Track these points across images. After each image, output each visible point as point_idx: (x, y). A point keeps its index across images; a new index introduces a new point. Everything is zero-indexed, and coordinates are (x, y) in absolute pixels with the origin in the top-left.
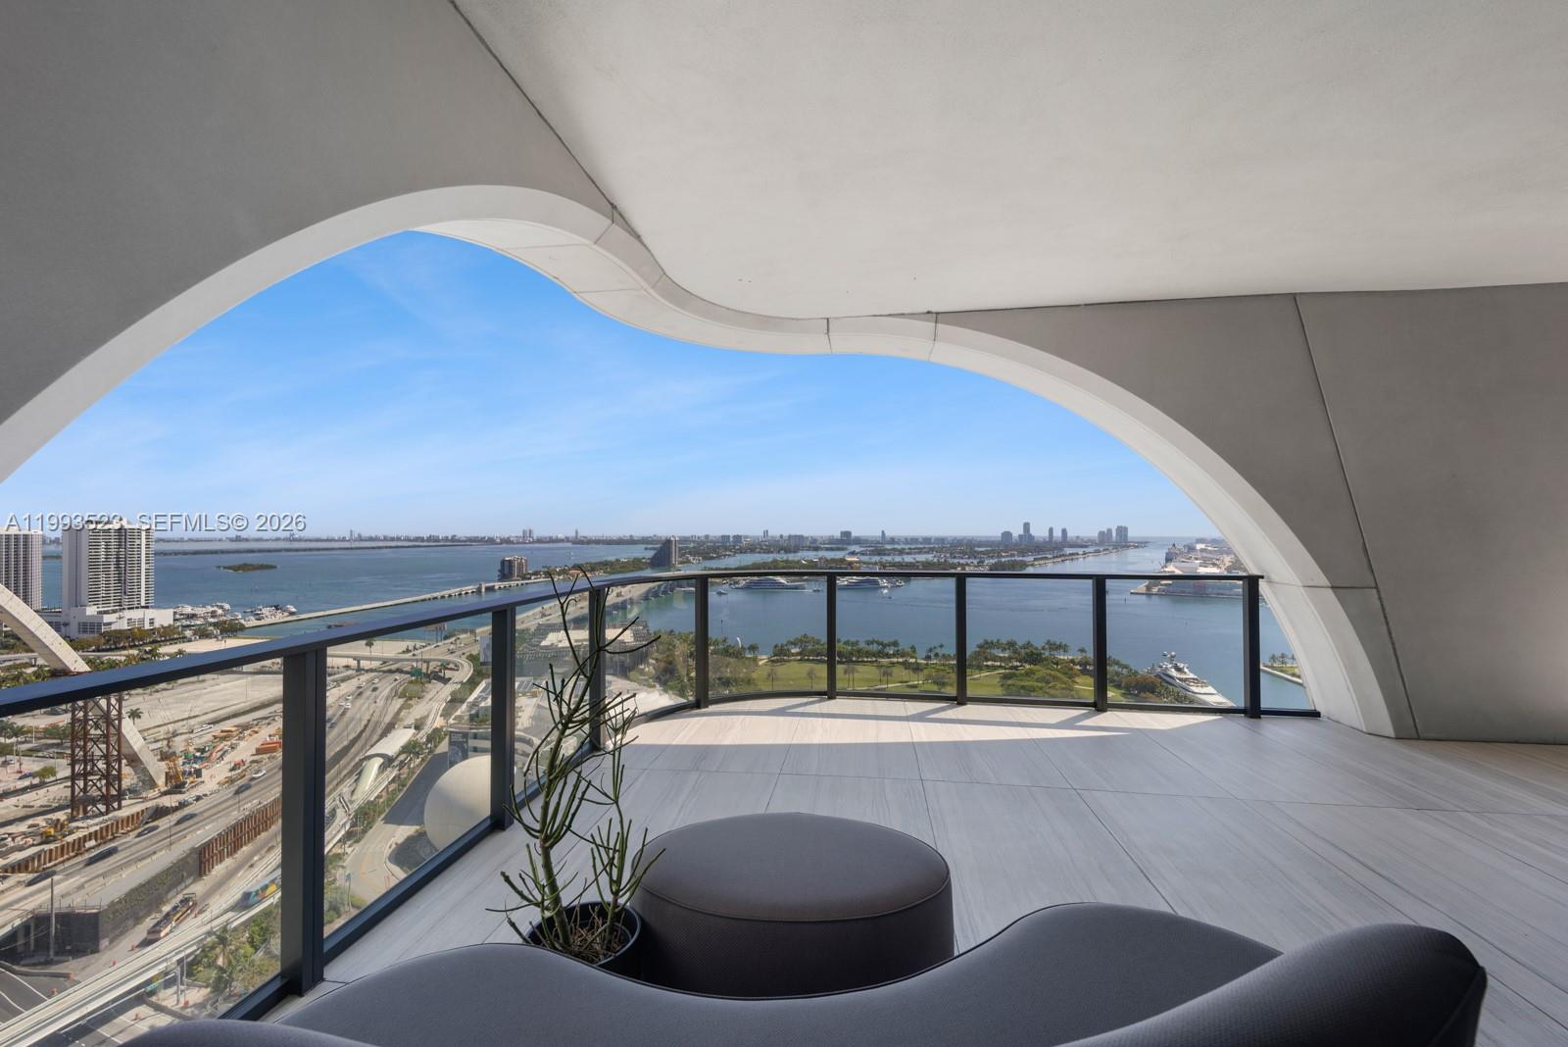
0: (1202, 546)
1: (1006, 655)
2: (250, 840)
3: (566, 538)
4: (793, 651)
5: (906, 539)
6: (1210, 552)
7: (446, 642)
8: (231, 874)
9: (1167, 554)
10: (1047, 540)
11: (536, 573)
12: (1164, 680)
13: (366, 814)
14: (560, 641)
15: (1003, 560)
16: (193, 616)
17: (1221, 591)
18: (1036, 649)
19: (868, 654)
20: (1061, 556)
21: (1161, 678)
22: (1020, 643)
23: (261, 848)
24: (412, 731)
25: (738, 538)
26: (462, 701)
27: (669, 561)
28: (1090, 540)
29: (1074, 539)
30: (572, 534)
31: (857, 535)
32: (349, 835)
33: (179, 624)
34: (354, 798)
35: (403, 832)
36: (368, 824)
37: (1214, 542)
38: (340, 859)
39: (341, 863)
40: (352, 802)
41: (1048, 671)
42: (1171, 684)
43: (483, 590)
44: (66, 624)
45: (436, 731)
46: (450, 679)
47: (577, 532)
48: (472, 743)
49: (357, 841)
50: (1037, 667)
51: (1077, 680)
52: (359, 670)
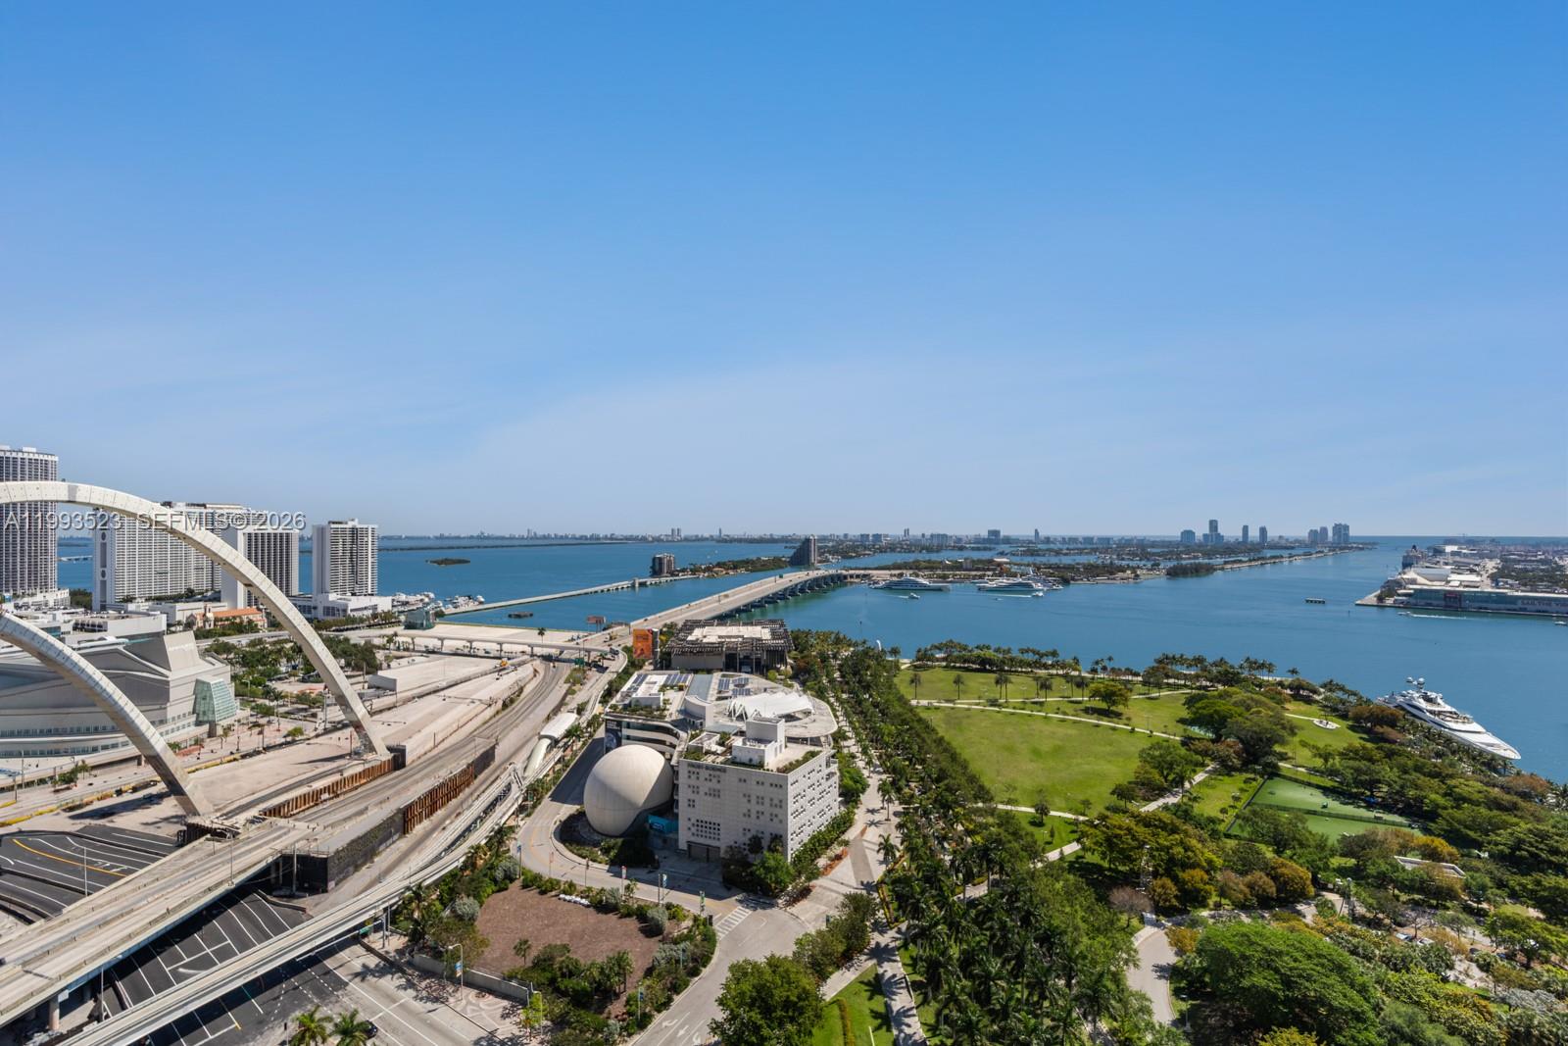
0: (1455, 548)
1: (1192, 673)
2: (443, 805)
3: (712, 536)
4: (937, 656)
5: (1064, 539)
6: (1465, 556)
7: (604, 632)
8: (428, 835)
9: (1404, 557)
10: (1241, 540)
11: (683, 570)
12: (1409, 712)
13: (535, 790)
14: (705, 637)
15: (1184, 562)
16: (406, 603)
17: (1484, 605)
18: (1232, 667)
19: (1022, 663)
20: (1259, 559)
21: (1403, 709)
22: (1210, 660)
23: (452, 813)
24: (575, 716)
25: (877, 537)
26: (617, 691)
27: (809, 560)
28: (1297, 541)
29: (1276, 539)
30: (716, 533)
31: (1006, 534)
32: (522, 809)
33: (395, 609)
34: (526, 774)
35: (567, 810)
36: (538, 799)
37: (1471, 542)
38: (514, 832)
39: (513, 836)
40: (524, 778)
41: (1249, 694)
42: (1421, 719)
43: (637, 585)
44: (315, 608)
45: (595, 717)
46: (607, 668)
47: (720, 530)
48: (626, 732)
49: (528, 815)
50: (1234, 689)
51: (1287, 706)
52: (532, 655)
